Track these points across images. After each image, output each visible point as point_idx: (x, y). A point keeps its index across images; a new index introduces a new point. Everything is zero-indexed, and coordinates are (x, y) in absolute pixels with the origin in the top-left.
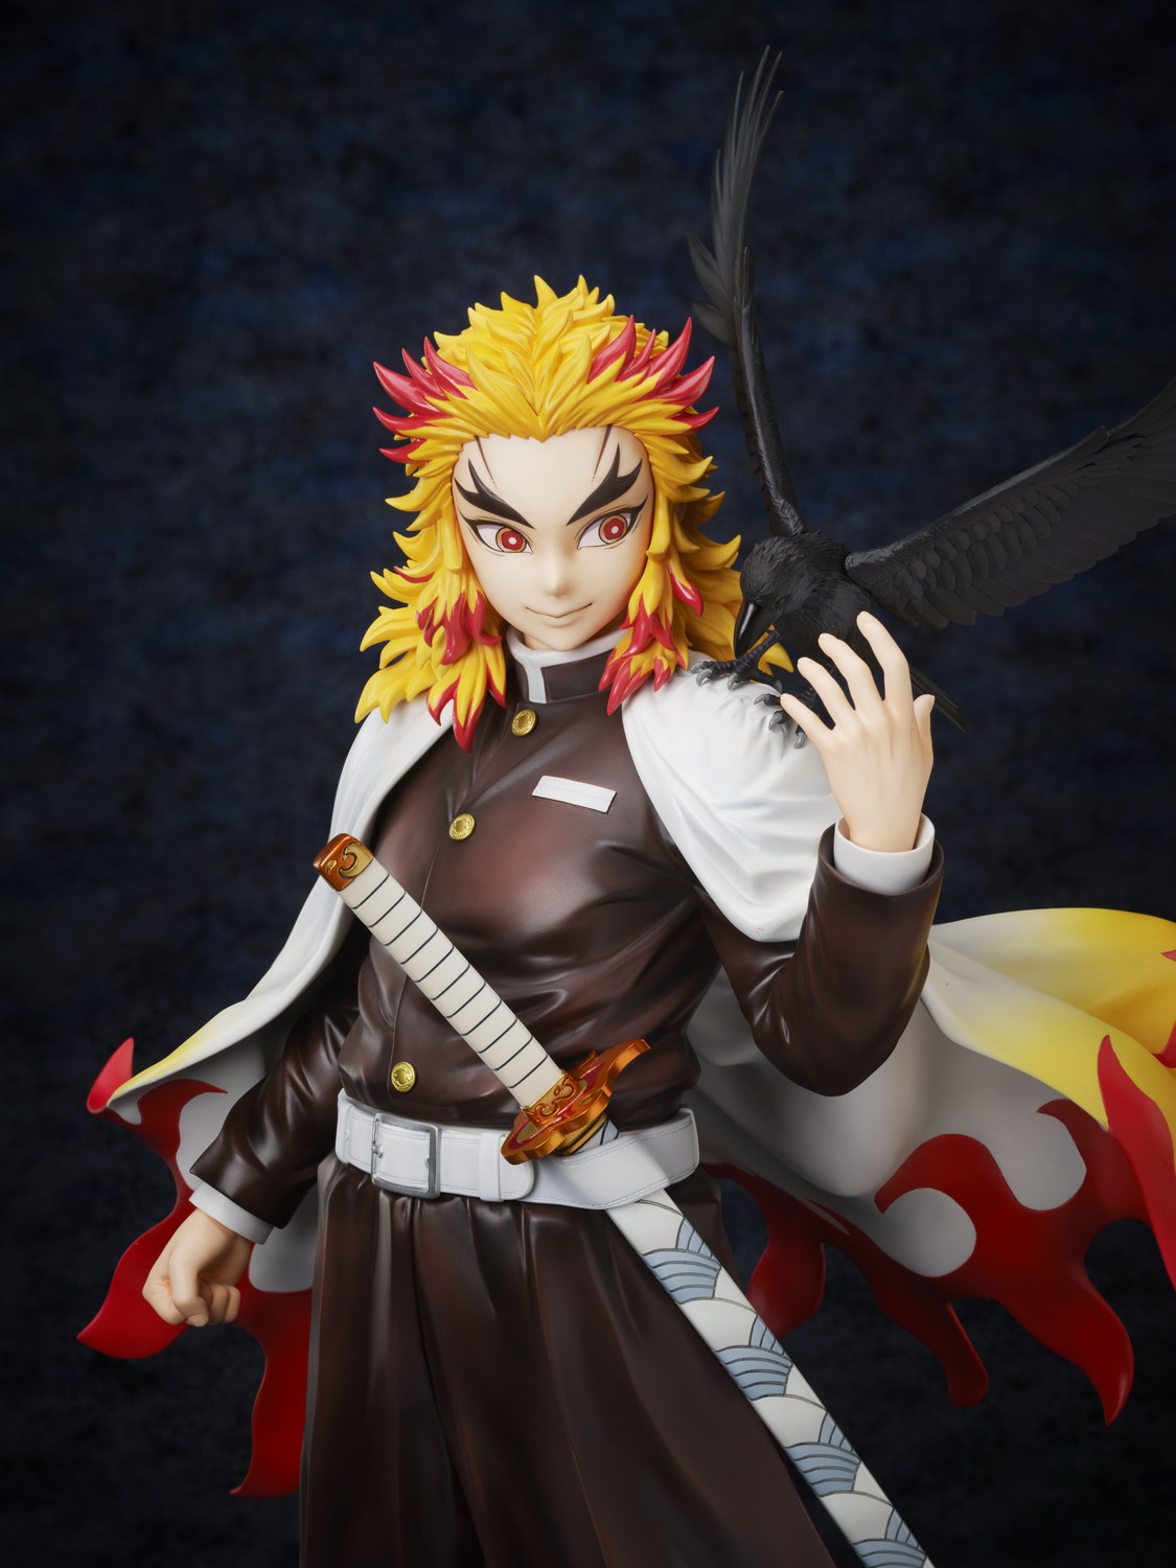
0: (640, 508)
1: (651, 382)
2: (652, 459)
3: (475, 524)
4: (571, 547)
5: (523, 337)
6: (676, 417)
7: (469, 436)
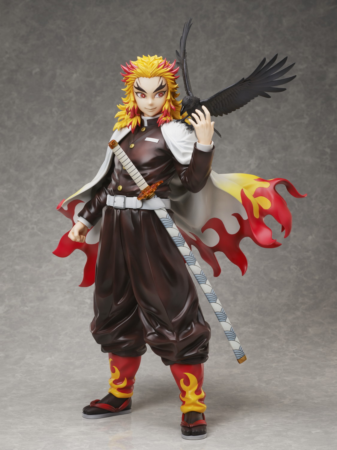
0: (166, 91)
1: (169, 69)
2: (168, 83)
3: (137, 93)
4: (153, 97)
6: (173, 76)
7: (137, 77)
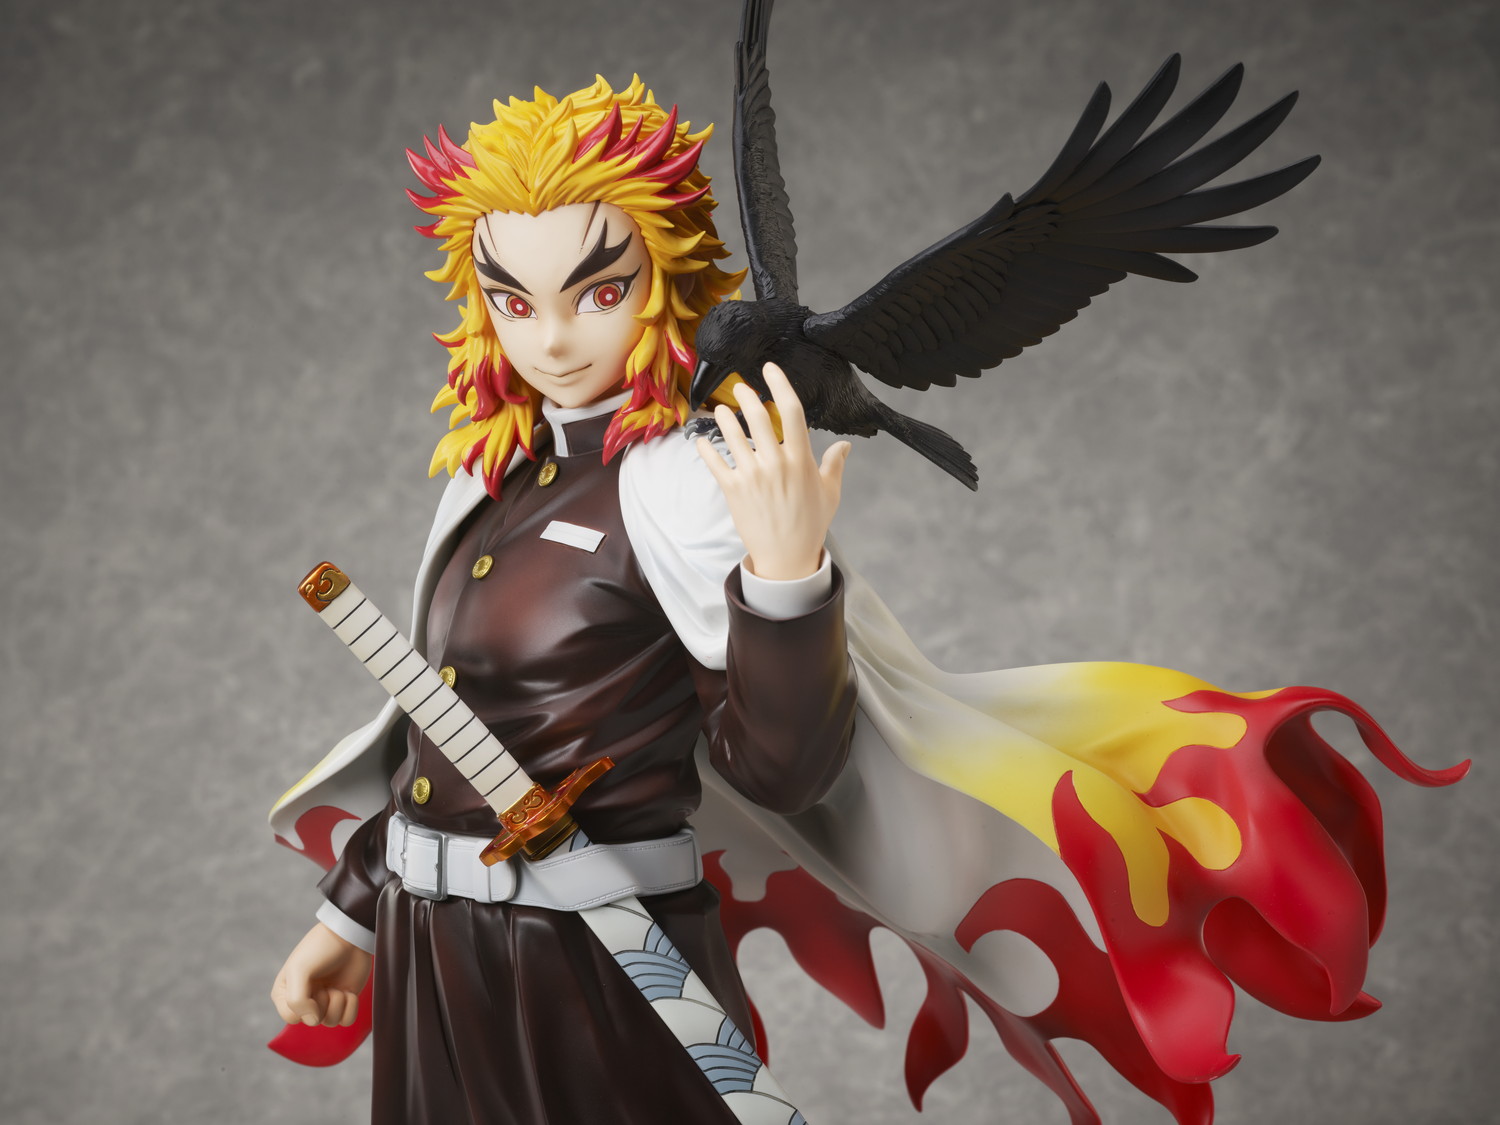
1: (634, 162)
2: (644, 233)
3: (491, 292)
4: (568, 311)
5: (528, 124)
6: (661, 193)
7: (478, 213)
